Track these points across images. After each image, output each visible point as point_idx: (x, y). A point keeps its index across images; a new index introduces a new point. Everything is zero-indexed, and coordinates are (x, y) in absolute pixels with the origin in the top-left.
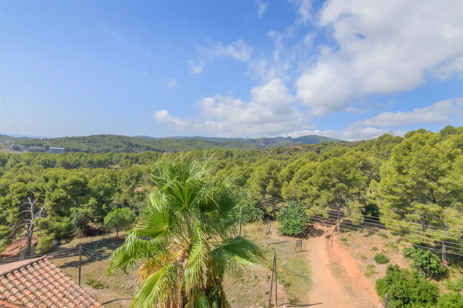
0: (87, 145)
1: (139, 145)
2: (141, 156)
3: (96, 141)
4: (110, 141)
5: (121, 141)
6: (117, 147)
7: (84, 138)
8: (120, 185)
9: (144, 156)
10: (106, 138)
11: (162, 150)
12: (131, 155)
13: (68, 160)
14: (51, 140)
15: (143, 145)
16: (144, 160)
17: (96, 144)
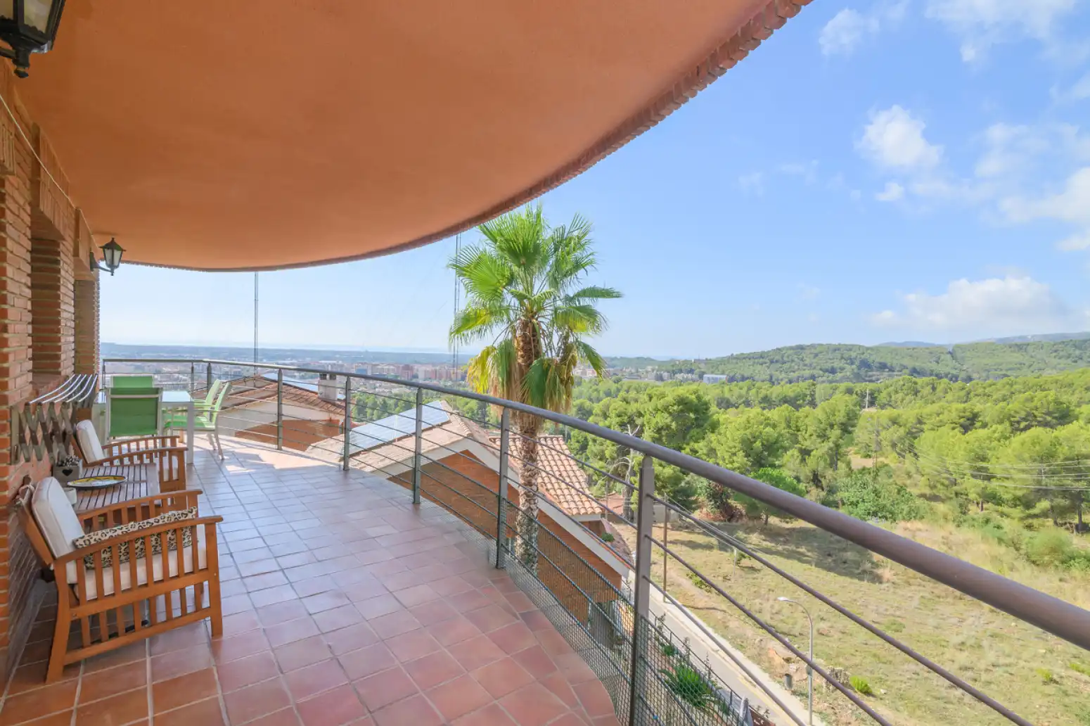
0: (768, 367)
1: (889, 364)
2: (887, 387)
3: (785, 359)
4: (814, 358)
5: (842, 358)
6: (833, 371)
7: (762, 355)
8: (806, 440)
9: (891, 389)
10: (806, 351)
11: (963, 375)
12: (859, 387)
13: (727, 395)
14: (707, 361)
15: (901, 365)
16: (893, 398)
17: (786, 366)
